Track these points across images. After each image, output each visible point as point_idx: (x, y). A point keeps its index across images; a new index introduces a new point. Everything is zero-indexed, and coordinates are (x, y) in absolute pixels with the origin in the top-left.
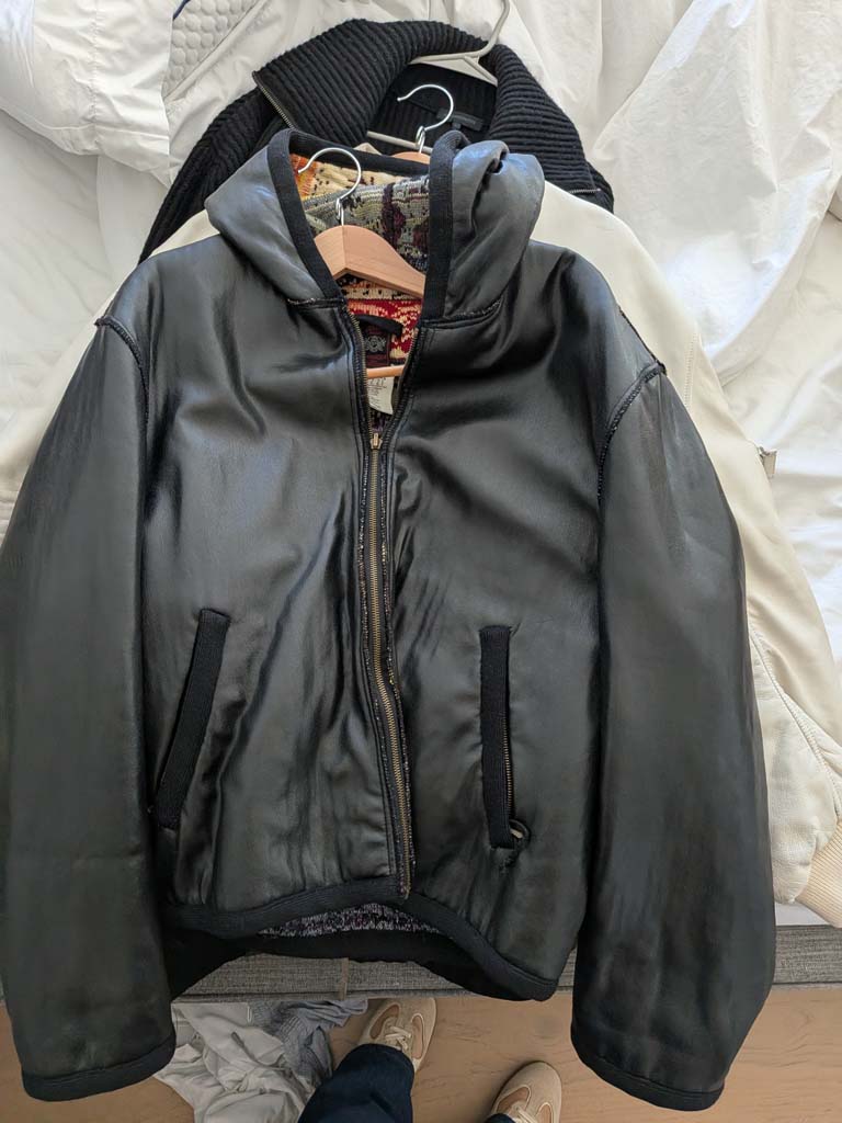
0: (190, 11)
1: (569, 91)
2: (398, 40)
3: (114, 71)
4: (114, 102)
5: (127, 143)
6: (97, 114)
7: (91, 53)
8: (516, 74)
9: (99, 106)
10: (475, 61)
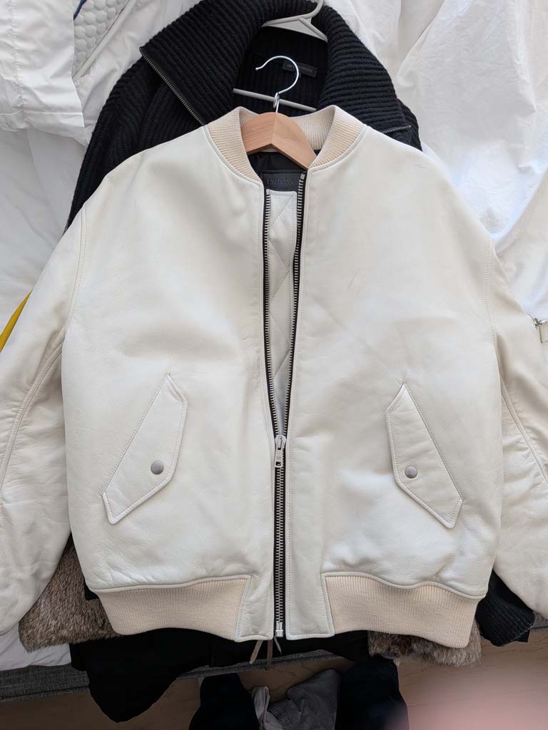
0: (87, 10)
1: (378, 35)
2: (250, 13)
3: (32, 67)
4: (36, 92)
5: (50, 121)
6: (25, 103)
7: (13, 55)
8: (342, 34)
9: (25, 97)
10: (308, 22)
